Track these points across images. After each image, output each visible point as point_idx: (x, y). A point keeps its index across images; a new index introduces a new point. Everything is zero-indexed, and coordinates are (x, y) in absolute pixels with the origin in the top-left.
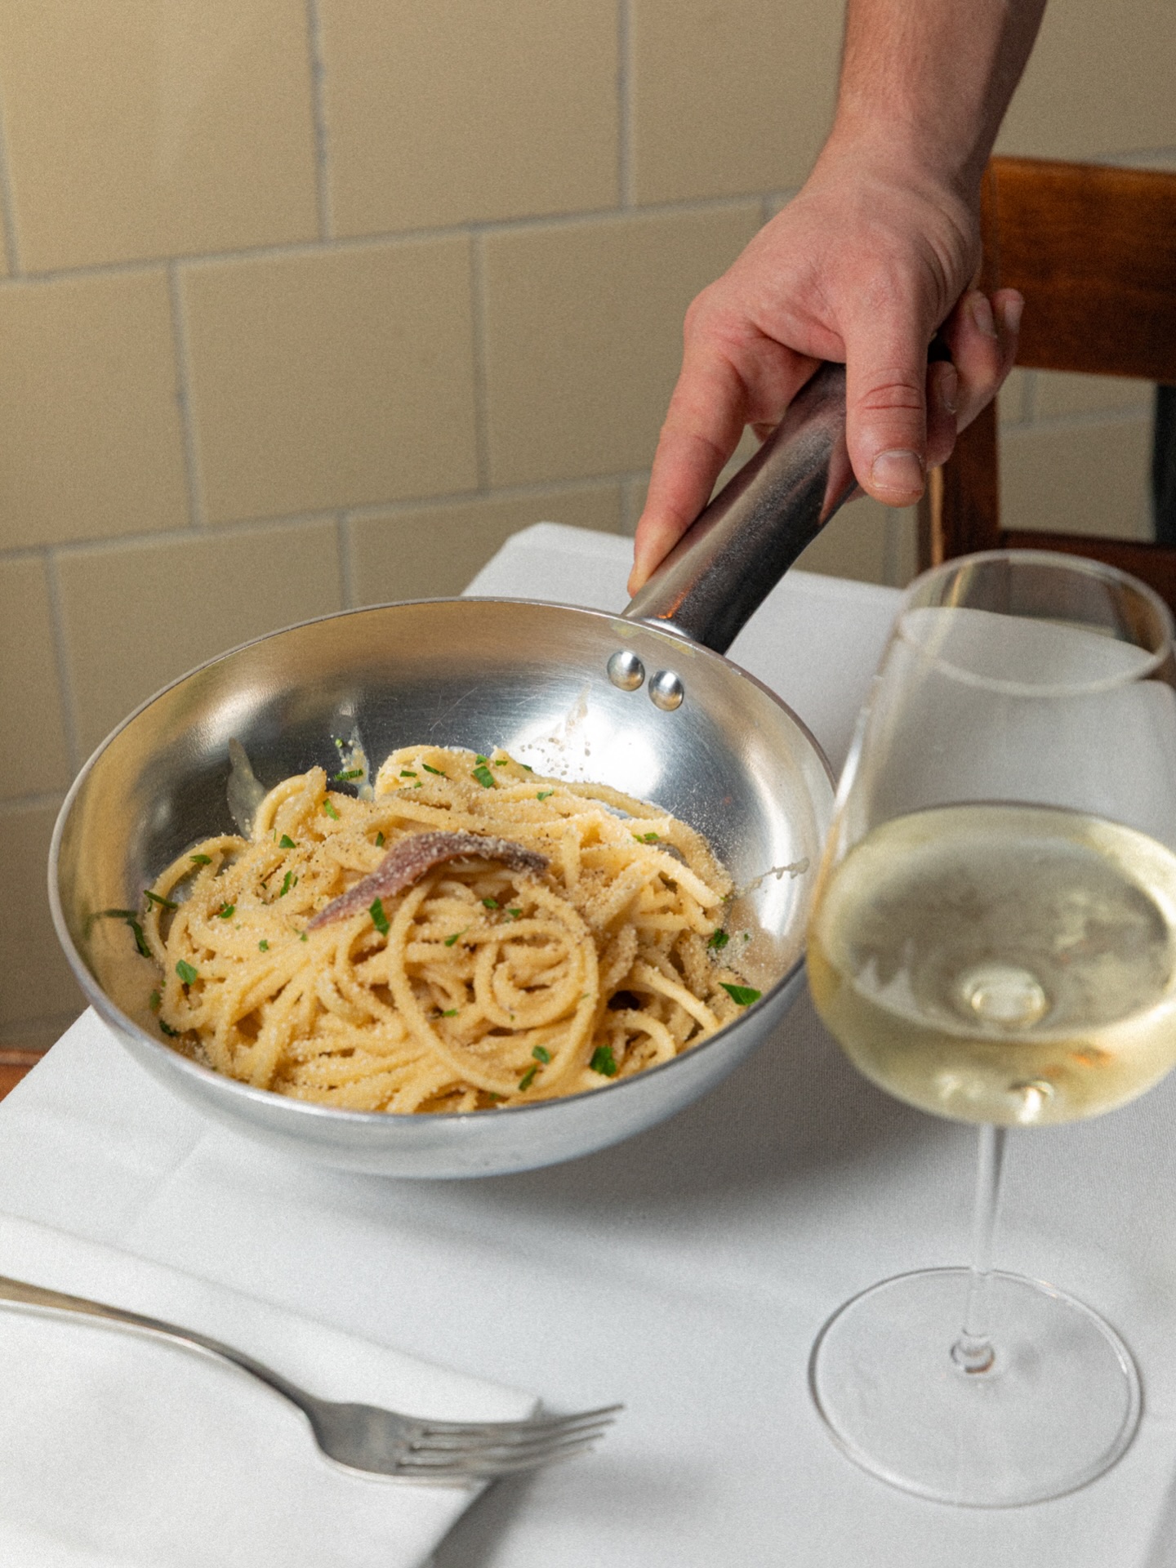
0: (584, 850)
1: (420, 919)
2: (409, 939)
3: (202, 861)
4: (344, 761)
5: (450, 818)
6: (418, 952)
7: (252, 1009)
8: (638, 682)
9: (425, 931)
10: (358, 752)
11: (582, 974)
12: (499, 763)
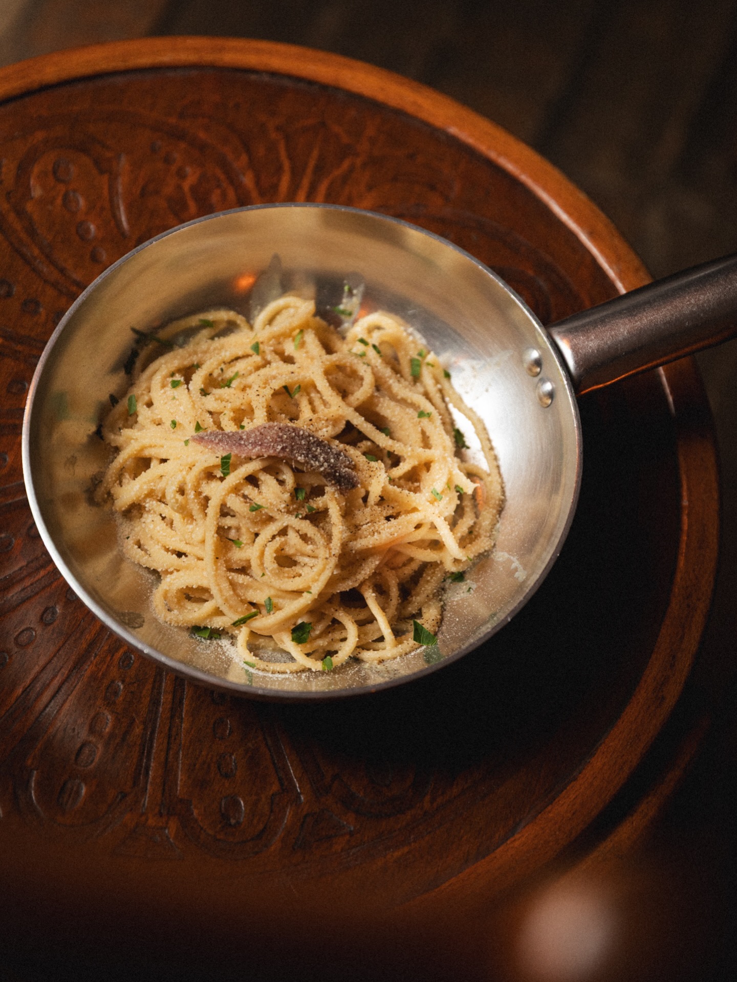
0: (390, 487)
1: (252, 480)
2: (236, 490)
3: (206, 324)
4: (344, 300)
5: (339, 407)
6: (234, 503)
7: (148, 457)
8: (537, 373)
9: (249, 490)
10: (356, 300)
11: (317, 578)
12: (428, 364)
